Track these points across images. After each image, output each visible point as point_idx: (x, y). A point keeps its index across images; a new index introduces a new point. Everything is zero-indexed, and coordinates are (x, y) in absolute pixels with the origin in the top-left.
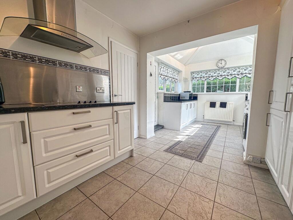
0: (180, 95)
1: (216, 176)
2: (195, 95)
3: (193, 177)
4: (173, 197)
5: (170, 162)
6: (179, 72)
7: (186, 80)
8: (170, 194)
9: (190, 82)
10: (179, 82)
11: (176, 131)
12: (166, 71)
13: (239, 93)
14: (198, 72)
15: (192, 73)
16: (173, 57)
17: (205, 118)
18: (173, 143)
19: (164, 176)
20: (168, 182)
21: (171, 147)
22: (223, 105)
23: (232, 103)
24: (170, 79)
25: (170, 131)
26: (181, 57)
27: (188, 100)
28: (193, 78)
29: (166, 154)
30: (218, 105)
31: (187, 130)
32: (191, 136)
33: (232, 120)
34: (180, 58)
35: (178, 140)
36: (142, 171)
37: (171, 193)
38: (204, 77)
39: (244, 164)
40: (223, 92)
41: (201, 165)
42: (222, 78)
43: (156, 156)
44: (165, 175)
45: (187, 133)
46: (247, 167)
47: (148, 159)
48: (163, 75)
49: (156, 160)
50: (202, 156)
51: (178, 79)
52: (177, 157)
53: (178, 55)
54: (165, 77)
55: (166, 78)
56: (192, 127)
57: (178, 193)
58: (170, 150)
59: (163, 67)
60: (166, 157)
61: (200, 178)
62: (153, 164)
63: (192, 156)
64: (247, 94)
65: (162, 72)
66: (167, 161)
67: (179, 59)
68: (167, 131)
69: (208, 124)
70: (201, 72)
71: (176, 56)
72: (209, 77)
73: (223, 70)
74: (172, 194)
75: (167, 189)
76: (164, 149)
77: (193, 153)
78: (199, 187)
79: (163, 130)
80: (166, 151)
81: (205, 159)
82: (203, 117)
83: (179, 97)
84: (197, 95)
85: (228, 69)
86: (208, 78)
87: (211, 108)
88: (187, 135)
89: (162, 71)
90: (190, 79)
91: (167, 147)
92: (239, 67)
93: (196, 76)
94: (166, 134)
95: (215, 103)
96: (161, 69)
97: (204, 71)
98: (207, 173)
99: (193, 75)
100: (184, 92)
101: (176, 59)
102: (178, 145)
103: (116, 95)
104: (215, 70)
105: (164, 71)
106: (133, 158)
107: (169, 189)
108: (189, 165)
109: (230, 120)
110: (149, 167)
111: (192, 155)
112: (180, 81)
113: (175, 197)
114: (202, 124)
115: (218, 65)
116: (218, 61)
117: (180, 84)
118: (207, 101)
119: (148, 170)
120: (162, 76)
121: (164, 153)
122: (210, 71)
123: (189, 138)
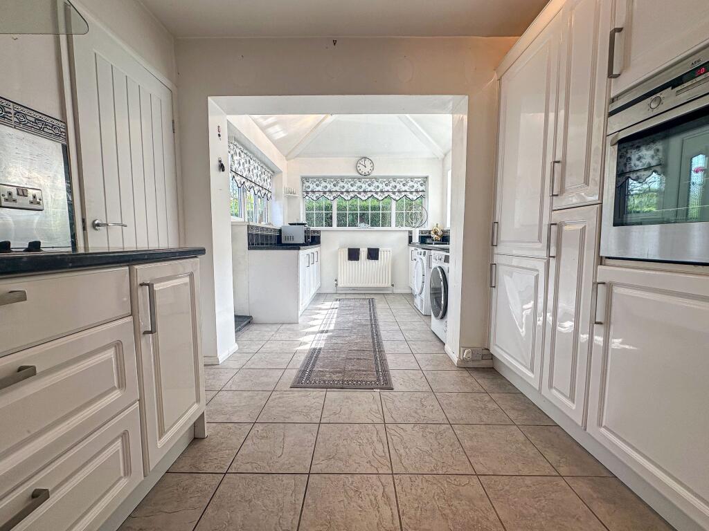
0: (280, 231)
1: (438, 410)
2: (314, 231)
3: (403, 434)
4: (399, 516)
5: (327, 413)
6: (274, 172)
7: (290, 195)
8: (386, 512)
9: (301, 200)
10: (276, 200)
11: (288, 326)
12: (246, 166)
13: (397, 229)
14: (318, 178)
15: (305, 179)
16: (263, 129)
17: (340, 285)
18: (302, 358)
19: (340, 464)
20: (359, 476)
21: (304, 372)
22: (373, 254)
23: (389, 249)
24: (257, 188)
25: (275, 328)
26: (282, 135)
27: (303, 245)
28: (307, 192)
29: (301, 393)
30: (363, 254)
31: (315, 319)
32: (332, 331)
33: (390, 284)
34: (279, 138)
35: (307, 347)
36: (266, 477)
37: (388, 508)
38: (330, 192)
39: (458, 369)
40: (368, 227)
41: (396, 396)
42: (367, 197)
43: (279, 409)
44: (341, 460)
45: (317, 325)
46: (466, 374)
47: (259, 427)
48: (239, 173)
49: (287, 421)
50: (384, 376)
51: (273, 191)
52: (333, 395)
53: (277, 128)
54: (244, 180)
55: (247, 184)
56: (320, 309)
57: (402, 499)
58: (306, 379)
59: (238, 151)
60: (308, 404)
61: (416, 428)
62: (287, 439)
63: (365, 379)
64: (410, 232)
65: (236, 166)
66: (319, 413)
67: (276, 138)
68: (264, 328)
69: (348, 297)
70: (325, 179)
71: (271, 130)
72: (342, 193)
73: (367, 180)
74: (391, 509)
75: (371, 500)
76: (290, 383)
77: (364, 373)
78: (430, 455)
79: (253, 327)
80: (297, 384)
81: (393, 379)
82: (336, 282)
83: (279, 238)
84: (318, 232)
85: (376, 179)
86: (339, 194)
87: (350, 261)
88: (322, 332)
89: (236, 162)
90: (299, 194)
91: (292, 374)
92: (394, 179)
93: (312, 187)
94: (267, 338)
95: (358, 250)
96: (235, 158)
97: (331, 177)
98: (419, 411)
99: (307, 184)
100: (291, 224)
101: (269, 136)
102: (318, 362)
103: (98, 225)
104: (353, 178)
105: (241, 163)
106: (205, 442)
107: (375, 499)
108: (374, 407)
109: (386, 285)
110: (279, 452)
111: (363, 378)
112: (278, 197)
113: (403, 514)
114: (337, 300)
115: (358, 169)
116: (358, 159)
117: (277, 202)
118: (341, 247)
119: (284, 464)
120: (238, 178)
121: (297, 393)
122: (342, 179)
123: (331, 337)
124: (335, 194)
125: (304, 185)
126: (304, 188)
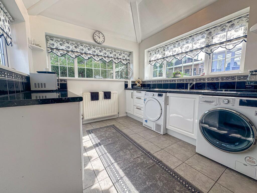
14: (61, 39)
15: (49, 37)
17: (85, 118)
22: (107, 95)
23: (116, 92)
28: (52, 49)
30: (101, 95)
38: (72, 51)
42: (99, 59)
64: (125, 82)
69: (94, 126)
70: (67, 40)
72: (82, 54)
73: (99, 48)
82: (82, 116)
86: (79, 54)
87: (93, 101)
90: (44, 49)
92: (115, 50)
93: (56, 45)
95: (98, 93)
97: (72, 41)
99: (52, 42)
109: (115, 113)
114: (89, 132)
115: (95, 38)
118: (85, 91)
122: (81, 43)
124: (76, 54)
125: (49, 42)
126: (48, 45)
